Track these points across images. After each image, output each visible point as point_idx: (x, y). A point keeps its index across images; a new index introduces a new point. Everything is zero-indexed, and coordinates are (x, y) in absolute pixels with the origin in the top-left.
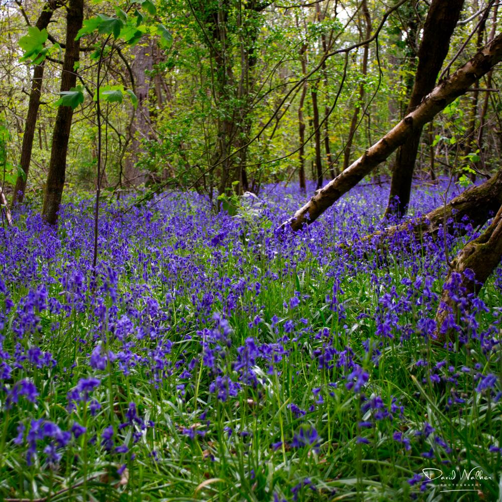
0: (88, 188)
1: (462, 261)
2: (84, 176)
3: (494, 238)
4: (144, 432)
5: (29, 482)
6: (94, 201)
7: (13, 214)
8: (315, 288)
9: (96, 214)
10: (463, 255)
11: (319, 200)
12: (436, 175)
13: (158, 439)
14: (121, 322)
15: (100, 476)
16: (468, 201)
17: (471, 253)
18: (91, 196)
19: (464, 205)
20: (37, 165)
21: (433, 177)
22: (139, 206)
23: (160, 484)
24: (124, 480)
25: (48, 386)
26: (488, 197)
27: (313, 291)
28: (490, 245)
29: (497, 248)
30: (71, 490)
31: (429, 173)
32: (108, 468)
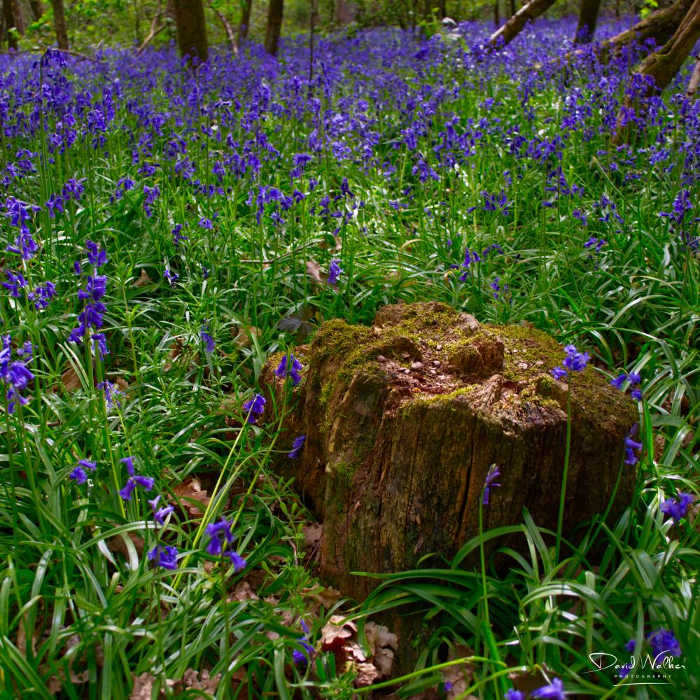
0: (303, 27)
1: (644, 71)
2: (301, 18)
3: (675, 50)
4: (356, 212)
5: (260, 249)
6: (309, 36)
7: (239, 48)
8: (507, 101)
9: (311, 46)
10: (645, 66)
11: (514, 25)
12: (621, 12)
13: (367, 219)
14: (334, 120)
15: (319, 243)
16: (651, 26)
17: (652, 63)
18: (306, 32)
19: (646, 30)
20: (258, 7)
21: (618, 14)
22: (349, 38)
23: (369, 253)
24: (339, 247)
25: (273, 177)
26: (670, 21)
27: (505, 103)
28: (670, 56)
29: (677, 58)
30: (295, 253)
31: (614, 11)
32: (326, 236)
